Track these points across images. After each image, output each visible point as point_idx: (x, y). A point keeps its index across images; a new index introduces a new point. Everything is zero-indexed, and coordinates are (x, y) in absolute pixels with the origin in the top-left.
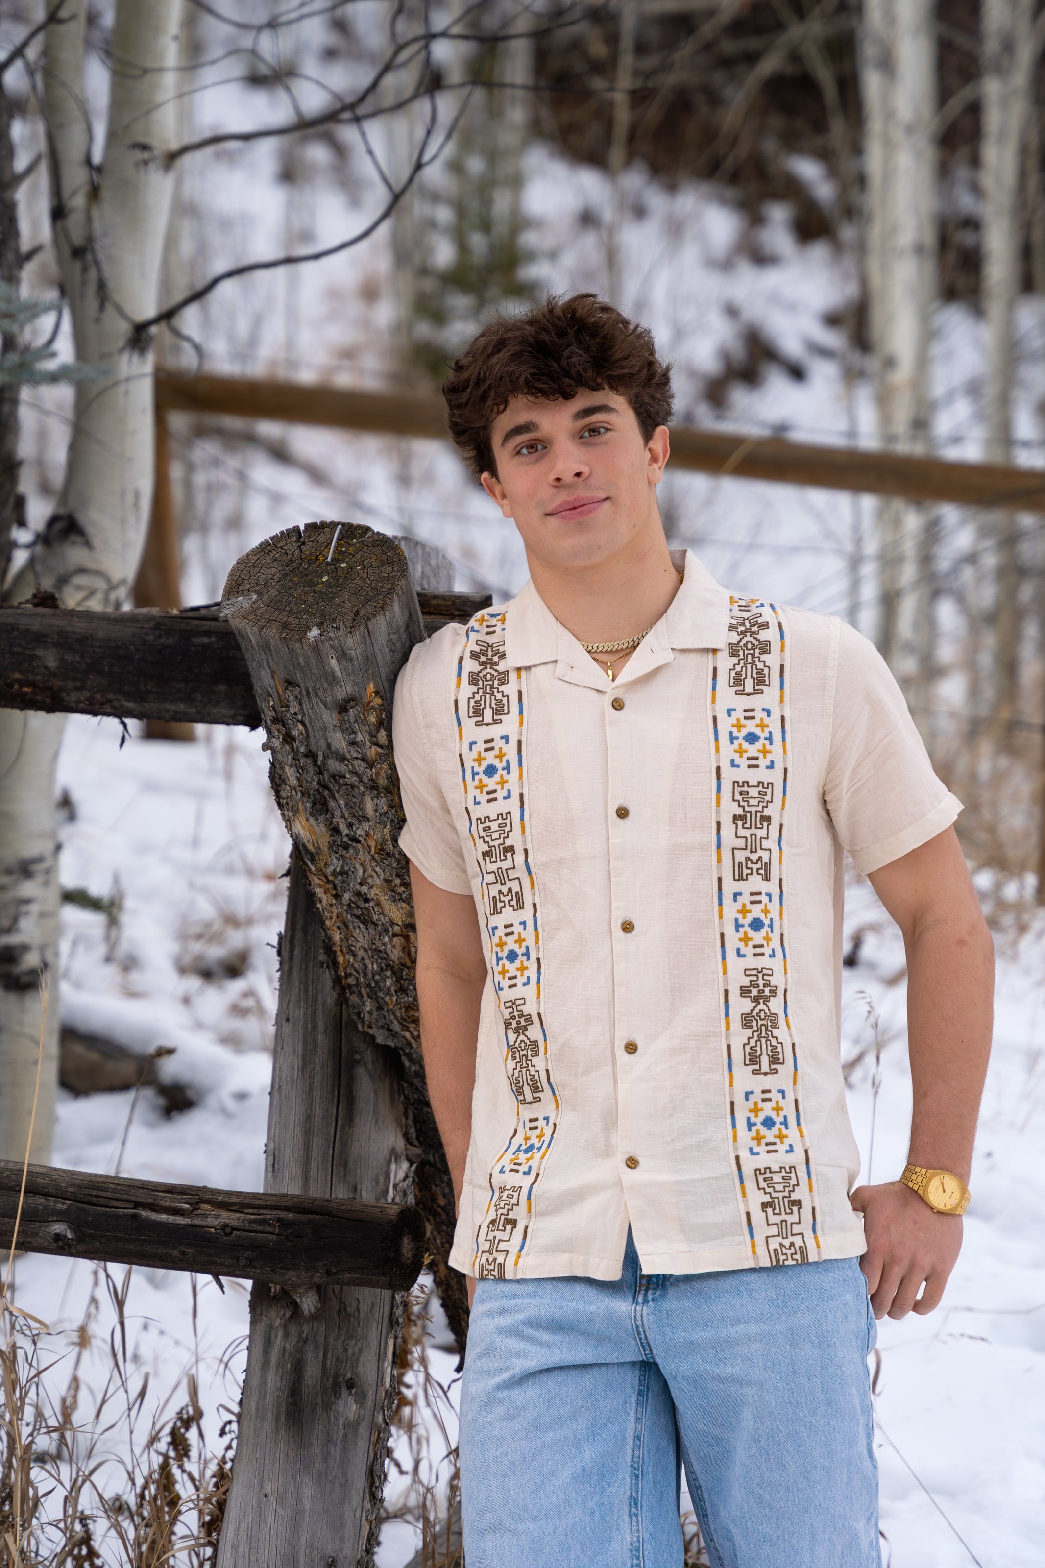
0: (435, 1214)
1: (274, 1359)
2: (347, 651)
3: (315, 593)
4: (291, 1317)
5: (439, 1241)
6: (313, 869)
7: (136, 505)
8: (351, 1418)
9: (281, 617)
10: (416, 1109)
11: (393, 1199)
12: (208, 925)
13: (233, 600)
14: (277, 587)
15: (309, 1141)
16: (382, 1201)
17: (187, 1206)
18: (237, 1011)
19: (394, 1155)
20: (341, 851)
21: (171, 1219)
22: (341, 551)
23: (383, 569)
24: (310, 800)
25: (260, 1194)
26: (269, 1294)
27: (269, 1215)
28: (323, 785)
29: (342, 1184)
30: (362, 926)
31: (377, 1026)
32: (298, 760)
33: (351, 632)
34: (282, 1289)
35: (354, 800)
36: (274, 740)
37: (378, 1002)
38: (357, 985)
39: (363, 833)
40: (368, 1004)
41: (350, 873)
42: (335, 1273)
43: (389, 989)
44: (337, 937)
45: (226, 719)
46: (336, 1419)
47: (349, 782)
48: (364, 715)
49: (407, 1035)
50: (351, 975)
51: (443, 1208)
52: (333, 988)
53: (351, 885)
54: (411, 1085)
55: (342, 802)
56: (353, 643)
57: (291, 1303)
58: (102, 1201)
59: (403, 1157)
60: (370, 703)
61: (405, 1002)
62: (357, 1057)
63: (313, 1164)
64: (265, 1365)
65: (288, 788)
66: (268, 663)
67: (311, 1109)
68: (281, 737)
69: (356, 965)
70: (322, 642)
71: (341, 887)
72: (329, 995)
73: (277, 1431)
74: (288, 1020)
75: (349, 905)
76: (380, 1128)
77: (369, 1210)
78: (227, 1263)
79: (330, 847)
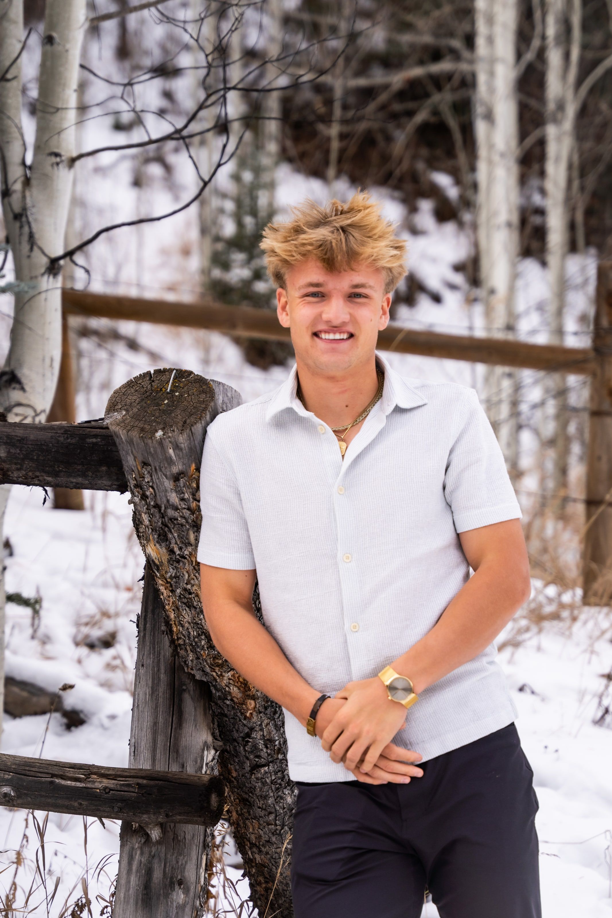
0: (230, 782)
1: (134, 868)
2: (179, 445)
3: (160, 410)
4: (145, 842)
5: (232, 798)
6: (158, 575)
7: (51, 366)
8: (181, 903)
9: (140, 424)
10: (219, 718)
11: (206, 772)
12: (92, 617)
13: (112, 414)
14: (138, 407)
15: (155, 737)
16: (199, 772)
17: (83, 776)
18: (110, 667)
19: (206, 746)
20: (175, 564)
21: (73, 784)
22: (175, 386)
23: (200, 396)
24: (157, 534)
25: (127, 769)
26: (132, 829)
27: (132, 781)
28: (165, 525)
29: (175, 763)
30: (187, 609)
31: (196, 669)
32: (150, 510)
33: (181, 433)
34: (139, 826)
35: (183, 533)
36: (135, 498)
37: (197, 655)
38: (184, 644)
39: (188, 553)
40: (191, 655)
41: (180, 577)
42: (171, 816)
43: (203, 646)
44: (172, 616)
45: (106, 487)
46: (172, 903)
47: (180, 522)
48: (189, 482)
49: (214, 674)
50: (180, 638)
51: (235, 778)
52: (170, 646)
53: (181, 584)
54: (216, 704)
55: (176, 535)
56: (182, 439)
57: (145, 834)
58: (32, 773)
59: (211, 747)
60: (192, 475)
61: (213, 654)
62: (184, 687)
63: (158, 751)
64: (129, 872)
65: (144, 527)
66: (132, 452)
67: (157, 718)
68: (140, 496)
69: (184, 632)
70: (164, 439)
71: (175, 586)
72: (167, 650)
73: (136, 911)
74: (143, 665)
75: (180, 596)
76: (198, 730)
77: (192, 778)
78: (107, 810)
79: (169, 562)
